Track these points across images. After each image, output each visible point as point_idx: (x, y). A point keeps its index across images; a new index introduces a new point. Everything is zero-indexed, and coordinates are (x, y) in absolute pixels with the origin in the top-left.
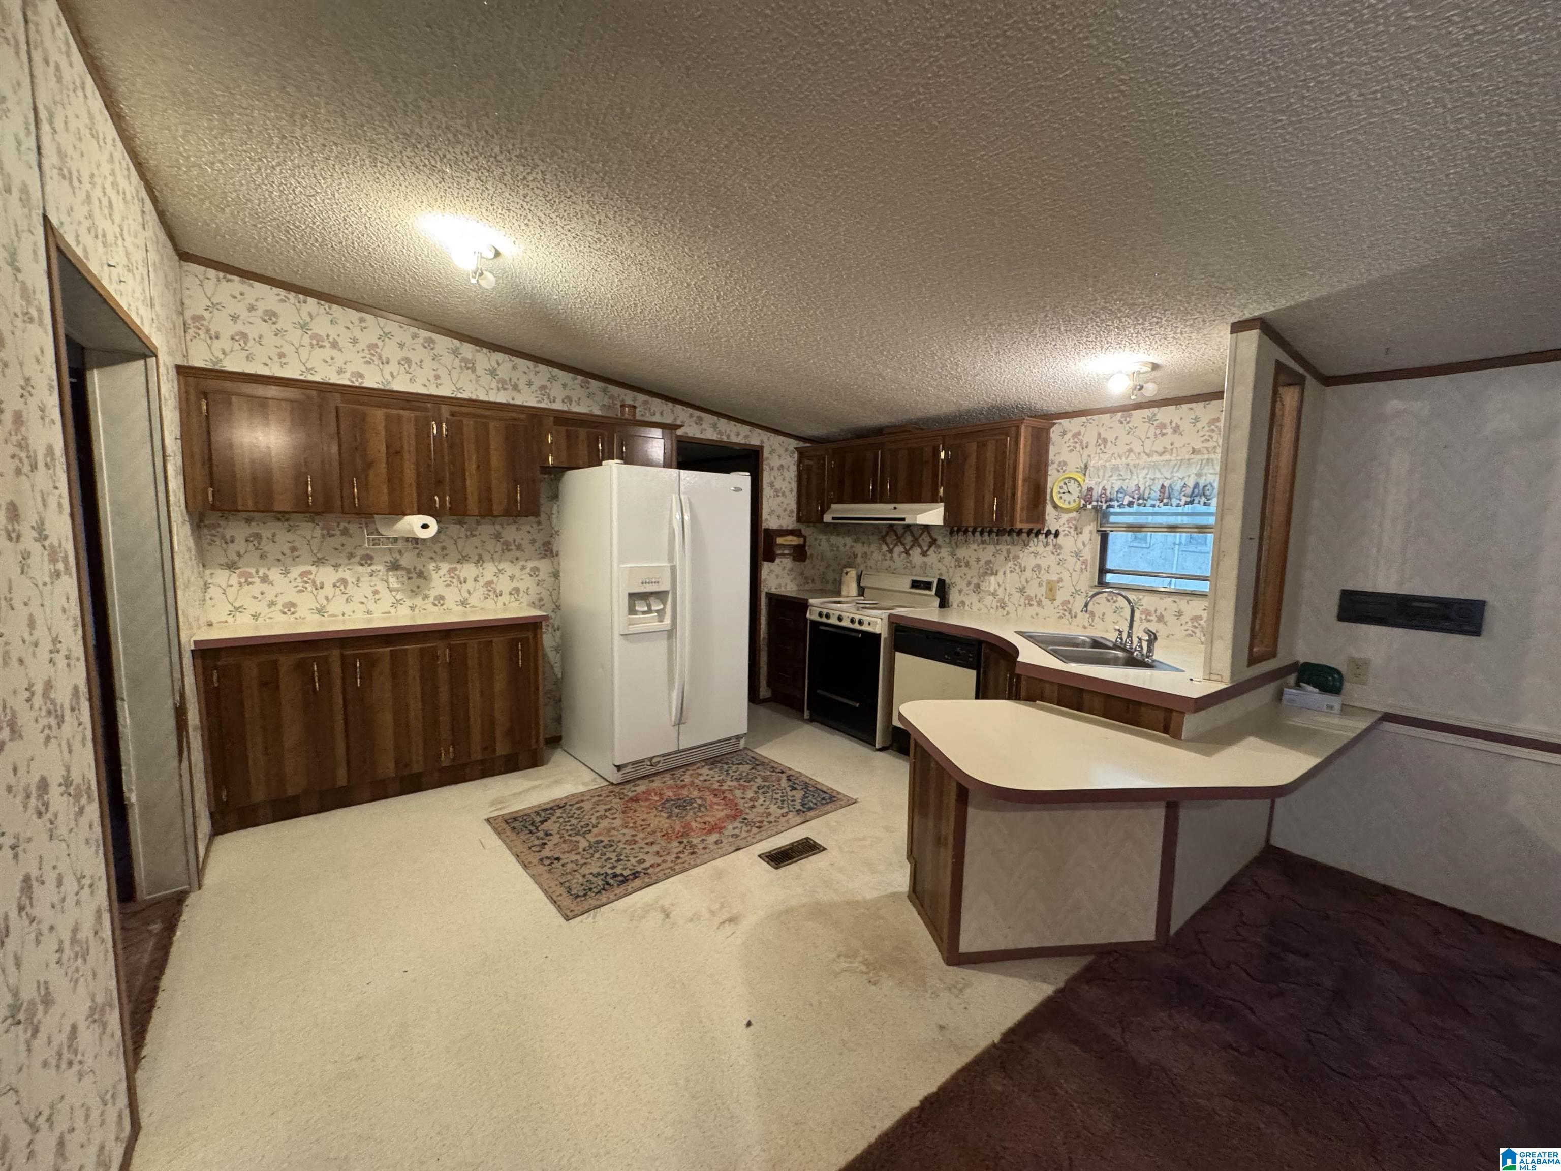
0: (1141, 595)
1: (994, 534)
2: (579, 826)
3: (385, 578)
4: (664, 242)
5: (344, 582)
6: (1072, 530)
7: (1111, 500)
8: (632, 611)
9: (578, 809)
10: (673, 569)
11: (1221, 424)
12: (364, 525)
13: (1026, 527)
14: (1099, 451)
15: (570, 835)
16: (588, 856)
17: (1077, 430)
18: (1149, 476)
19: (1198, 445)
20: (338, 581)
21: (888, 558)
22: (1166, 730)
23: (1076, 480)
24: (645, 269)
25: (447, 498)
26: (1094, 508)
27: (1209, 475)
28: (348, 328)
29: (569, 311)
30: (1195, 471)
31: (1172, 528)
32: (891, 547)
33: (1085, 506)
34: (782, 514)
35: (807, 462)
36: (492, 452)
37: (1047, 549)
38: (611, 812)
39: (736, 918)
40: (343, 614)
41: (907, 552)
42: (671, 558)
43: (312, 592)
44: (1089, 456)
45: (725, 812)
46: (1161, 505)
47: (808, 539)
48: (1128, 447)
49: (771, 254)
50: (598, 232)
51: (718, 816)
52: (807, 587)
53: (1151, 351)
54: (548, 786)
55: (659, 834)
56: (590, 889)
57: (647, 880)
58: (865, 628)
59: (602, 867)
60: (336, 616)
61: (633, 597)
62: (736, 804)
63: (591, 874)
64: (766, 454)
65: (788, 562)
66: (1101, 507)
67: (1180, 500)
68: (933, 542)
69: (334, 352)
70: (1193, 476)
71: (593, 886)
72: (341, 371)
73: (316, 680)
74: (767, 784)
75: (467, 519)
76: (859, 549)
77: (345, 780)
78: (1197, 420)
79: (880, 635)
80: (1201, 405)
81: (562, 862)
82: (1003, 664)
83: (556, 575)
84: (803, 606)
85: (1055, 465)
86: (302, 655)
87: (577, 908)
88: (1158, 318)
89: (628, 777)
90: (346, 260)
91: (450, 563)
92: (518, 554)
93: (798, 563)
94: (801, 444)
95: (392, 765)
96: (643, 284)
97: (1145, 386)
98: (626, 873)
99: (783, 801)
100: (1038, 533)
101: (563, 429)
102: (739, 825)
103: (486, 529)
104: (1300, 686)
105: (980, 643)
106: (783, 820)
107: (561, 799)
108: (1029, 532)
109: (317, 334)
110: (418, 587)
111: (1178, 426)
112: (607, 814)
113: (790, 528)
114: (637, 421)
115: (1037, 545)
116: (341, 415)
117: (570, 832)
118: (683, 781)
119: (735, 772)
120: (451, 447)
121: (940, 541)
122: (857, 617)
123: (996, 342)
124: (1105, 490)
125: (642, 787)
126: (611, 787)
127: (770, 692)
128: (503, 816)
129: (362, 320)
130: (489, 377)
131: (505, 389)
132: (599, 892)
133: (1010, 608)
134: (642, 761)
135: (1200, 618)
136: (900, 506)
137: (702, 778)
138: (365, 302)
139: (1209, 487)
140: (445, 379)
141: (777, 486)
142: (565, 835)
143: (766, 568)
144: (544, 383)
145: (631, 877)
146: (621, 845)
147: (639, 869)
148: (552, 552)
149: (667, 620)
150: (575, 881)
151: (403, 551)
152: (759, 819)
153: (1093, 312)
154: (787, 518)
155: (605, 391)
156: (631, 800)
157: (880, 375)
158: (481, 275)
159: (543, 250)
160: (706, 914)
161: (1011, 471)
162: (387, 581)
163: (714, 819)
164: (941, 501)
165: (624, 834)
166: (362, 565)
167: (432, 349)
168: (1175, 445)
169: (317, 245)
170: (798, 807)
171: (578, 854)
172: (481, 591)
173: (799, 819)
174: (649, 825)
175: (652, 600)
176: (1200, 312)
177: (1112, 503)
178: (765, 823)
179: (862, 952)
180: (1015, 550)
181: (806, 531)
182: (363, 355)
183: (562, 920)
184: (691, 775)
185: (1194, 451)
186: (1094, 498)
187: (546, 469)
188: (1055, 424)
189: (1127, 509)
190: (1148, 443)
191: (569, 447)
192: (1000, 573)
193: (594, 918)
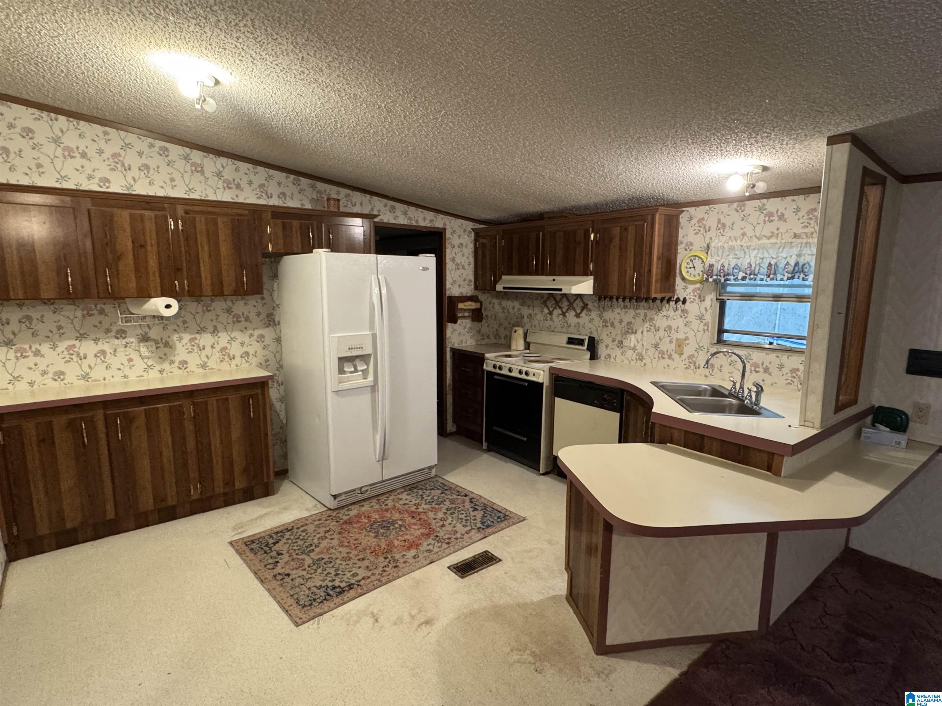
0: (750, 351)
1: (634, 301)
2: (304, 546)
3: (137, 348)
4: (357, 74)
5: (104, 352)
6: (697, 298)
7: (728, 274)
8: (341, 371)
9: (302, 532)
10: (374, 336)
11: (818, 214)
12: (117, 305)
13: (659, 296)
14: (719, 234)
15: (297, 554)
16: (312, 572)
17: (701, 216)
18: (759, 256)
19: (799, 231)
20: (98, 353)
21: (549, 319)
22: (769, 469)
23: (700, 258)
24: (343, 95)
25: (186, 282)
26: (715, 280)
27: (806, 256)
28: (94, 141)
29: (280, 126)
30: (796, 253)
31: (777, 298)
32: (551, 309)
33: (707, 280)
34: (462, 283)
35: (482, 240)
36: (221, 243)
37: (676, 313)
38: (330, 533)
39: (432, 620)
40: (104, 379)
41: (564, 314)
42: (372, 326)
43: (77, 362)
44: (711, 238)
45: (421, 531)
46: (768, 279)
47: (483, 304)
48: (742, 231)
49: (449, 85)
50: (301, 66)
51: (416, 535)
52: (484, 342)
53: (762, 157)
54: (278, 513)
55: (368, 551)
56: (315, 600)
57: (359, 591)
58: (531, 378)
59: (323, 581)
60: (99, 381)
61: (342, 360)
62: (430, 524)
63: (315, 586)
64: (448, 234)
65: (467, 323)
66: (720, 280)
67: (784, 275)
68: (585, 306)
69: (84, 162)
70: (794, 257)
71: (316, 597)
72: (90, 177)
73: (85, 435)
74: (454, 506)
75: (203, 298)
76: (525, 311)
77: (113, 513)
78: (798, 210)
79: (543, 383)
80: (801, 197)
81: (291, 577)
82: (641, 410)
83: (278, 340)
84: (480, 359)
85: (684, 245)
86: (71, 416)
87: (305, 616)
88: (768, 133)
89: (341, 504)
90: (89, 87)
91: (191, 334)
92: (247, 324)
93: (476, 323)
94: (477, 226)
95: (151, 500)
96: (341, 106)
97: (757, 184)
98: (343, 585)
99: (467, 520)
100: (669, 301)
101: (279, 221)
102: (433, 542)
103: (219, 305)
104: (875, 426)
105: (623, 391)
106: (466, 536)
107: (289, 524)
108: (662, 300)
109: (68, 146)
110: (165, 354)
111: (783, 215)
112: (327, 535)
113: (469, 295)
114: (342, 212)
115: (669, 310)
116: (93, 215)
117: (297, 552)
118: (387, 505)
119: (429, 496)
120: (187, 240)
121: (590, 306)
122: (524, 369)
123: (635, 150)
124: (724, 266)
125: (353, 512)
126: (329, 512)
127: (455, 426)
128: (243, 539)
129: (106, 133)
130: (216, 179)
131: (230, 188)
132: (322, 602)
133: (647, 360)
134: (354, 490)
135: (798, 370)
136: (558, 278)
137: (401, 502)
138: (108, 118)
139: (807, 266)
140: (179, 181)
141: (458, 260)
142: (294, 554)
143: (450, 328)
144: (263, 182)
145: (347, 589)
146: (338, 562)
147: (353, 582)
148: (274, 322)
149: (371, 378)
150: (302, 593)
151: (151, 326)
152: (447, 536)
153: (715, 129)
154: (466, 286)
155: (313, 187)
156: (346, 522)
157: (541, 174)
158: (204, 101)
159: (256, 79)
160: (407, 618)
161: (648, 250)
162: (139, 351)
163: (412, 537)
164: (591, 275)
165: (341, 552)
166: (118, 338)
167: (167, 156)
168: (780, 231)
169: (63, 75)
170: (479, 525)
171: (305, 570)
172: (217, 355)
173: (479, 536)
174: (360, 544)
175: (357, 362)
176: (802, 129)
177: (729, 277)
178: (453, 540)
179: (530, 646)
180: (651, 313)
181: (482, 297)
182: (109, 163)
183: (293, 626)
184: (393, 500)
185: (795, 236)
186: (714, 273)
187: (267, 255)
188: (684, 211)
189: (741, 282)
190: (758, 228)
191: (285, 237)
192: (639, 332)
193: (318, 624)
